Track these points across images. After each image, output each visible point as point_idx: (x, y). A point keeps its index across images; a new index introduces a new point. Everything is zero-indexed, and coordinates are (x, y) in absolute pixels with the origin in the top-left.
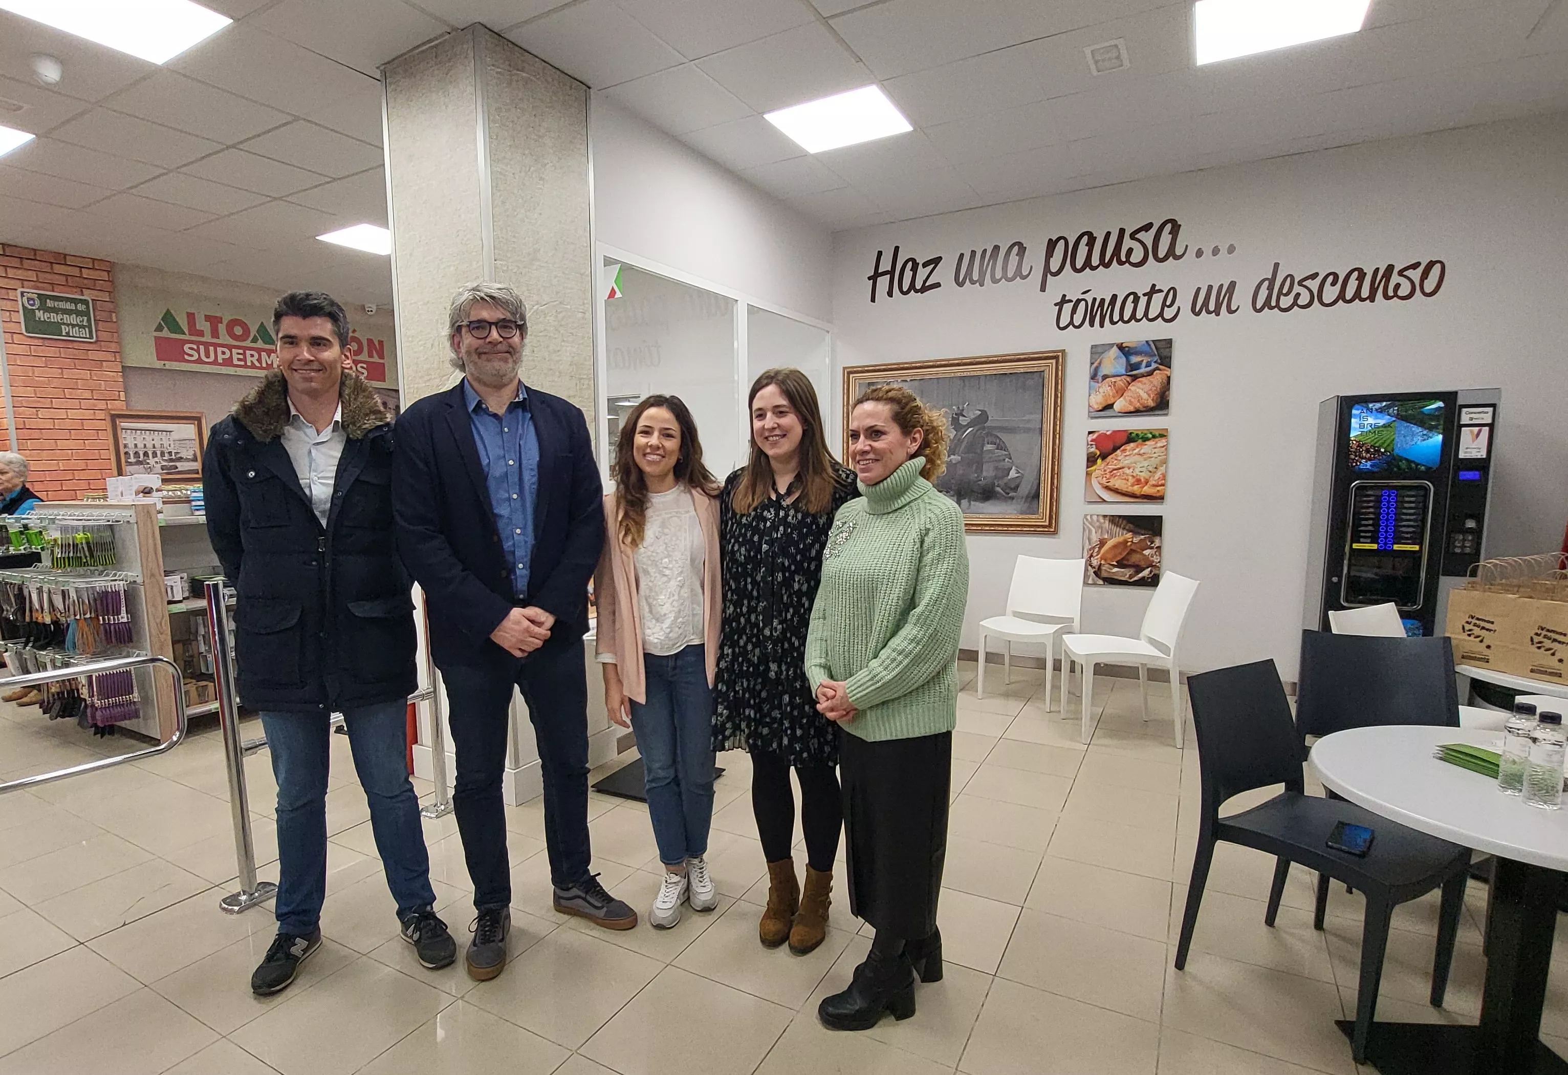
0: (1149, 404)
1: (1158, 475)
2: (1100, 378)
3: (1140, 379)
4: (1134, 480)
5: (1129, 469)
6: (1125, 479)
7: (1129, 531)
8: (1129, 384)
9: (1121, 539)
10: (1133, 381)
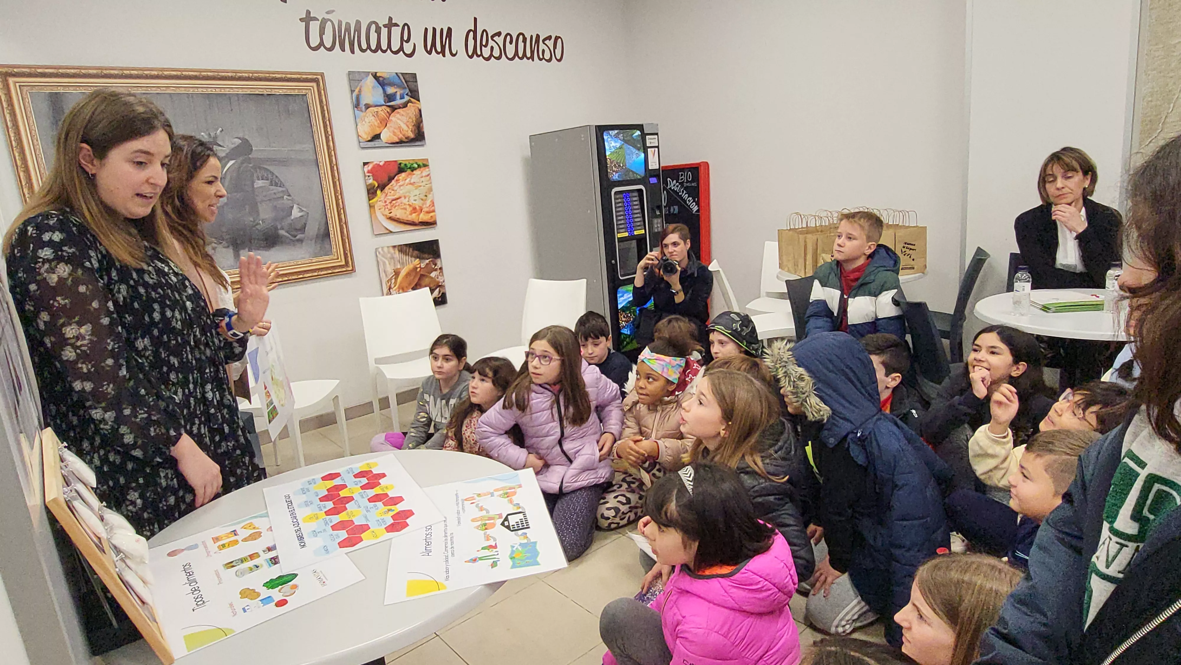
0: (409, 135)
1: (428, 203)
2: (362, 107)
3: (398, 110)
4: (411, 209)
5: (405, 198)
6: (404, 209)
7: (417, 257)
8: (390, 115)
9: (411, 266)
10: (393, 111)
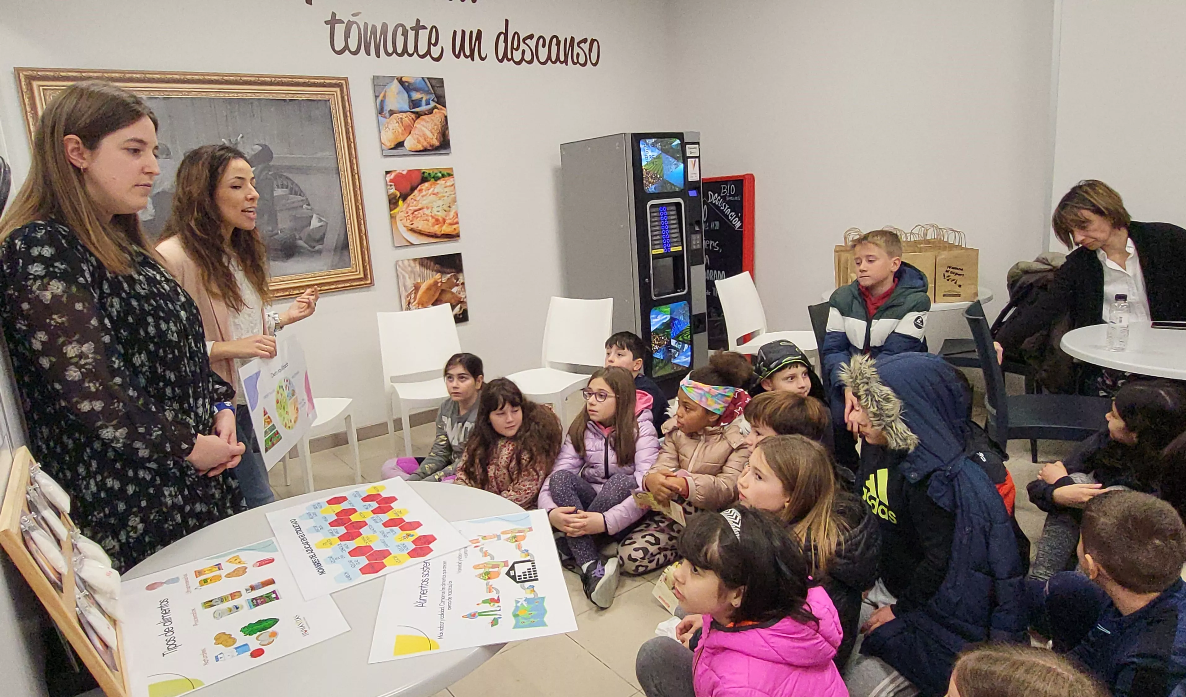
0: (434, 143)
1: (452, 214)
2: (386, 113)
3: (424, 117)
4: (434, 220)
5: (428, 208)
6: (426, 220)
7: (439, 271)
8: (415, 122)
9: (432, 280)
10: (418, 118)
